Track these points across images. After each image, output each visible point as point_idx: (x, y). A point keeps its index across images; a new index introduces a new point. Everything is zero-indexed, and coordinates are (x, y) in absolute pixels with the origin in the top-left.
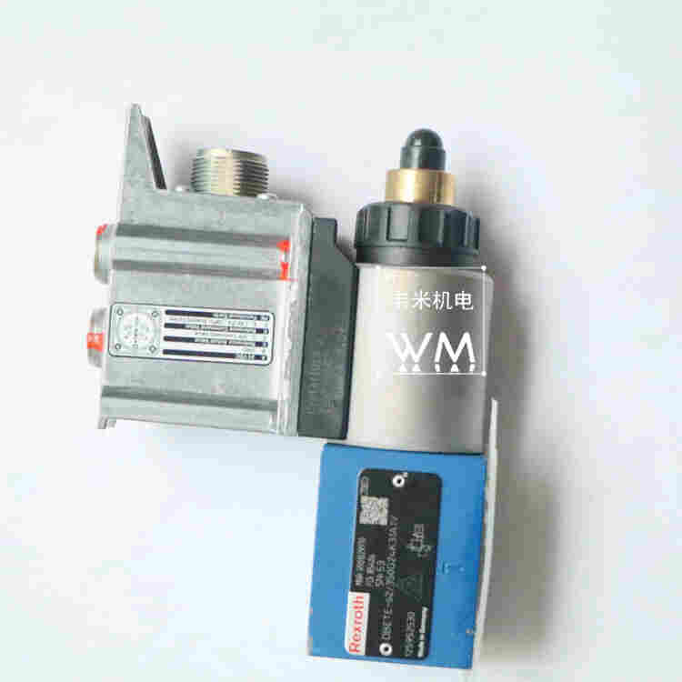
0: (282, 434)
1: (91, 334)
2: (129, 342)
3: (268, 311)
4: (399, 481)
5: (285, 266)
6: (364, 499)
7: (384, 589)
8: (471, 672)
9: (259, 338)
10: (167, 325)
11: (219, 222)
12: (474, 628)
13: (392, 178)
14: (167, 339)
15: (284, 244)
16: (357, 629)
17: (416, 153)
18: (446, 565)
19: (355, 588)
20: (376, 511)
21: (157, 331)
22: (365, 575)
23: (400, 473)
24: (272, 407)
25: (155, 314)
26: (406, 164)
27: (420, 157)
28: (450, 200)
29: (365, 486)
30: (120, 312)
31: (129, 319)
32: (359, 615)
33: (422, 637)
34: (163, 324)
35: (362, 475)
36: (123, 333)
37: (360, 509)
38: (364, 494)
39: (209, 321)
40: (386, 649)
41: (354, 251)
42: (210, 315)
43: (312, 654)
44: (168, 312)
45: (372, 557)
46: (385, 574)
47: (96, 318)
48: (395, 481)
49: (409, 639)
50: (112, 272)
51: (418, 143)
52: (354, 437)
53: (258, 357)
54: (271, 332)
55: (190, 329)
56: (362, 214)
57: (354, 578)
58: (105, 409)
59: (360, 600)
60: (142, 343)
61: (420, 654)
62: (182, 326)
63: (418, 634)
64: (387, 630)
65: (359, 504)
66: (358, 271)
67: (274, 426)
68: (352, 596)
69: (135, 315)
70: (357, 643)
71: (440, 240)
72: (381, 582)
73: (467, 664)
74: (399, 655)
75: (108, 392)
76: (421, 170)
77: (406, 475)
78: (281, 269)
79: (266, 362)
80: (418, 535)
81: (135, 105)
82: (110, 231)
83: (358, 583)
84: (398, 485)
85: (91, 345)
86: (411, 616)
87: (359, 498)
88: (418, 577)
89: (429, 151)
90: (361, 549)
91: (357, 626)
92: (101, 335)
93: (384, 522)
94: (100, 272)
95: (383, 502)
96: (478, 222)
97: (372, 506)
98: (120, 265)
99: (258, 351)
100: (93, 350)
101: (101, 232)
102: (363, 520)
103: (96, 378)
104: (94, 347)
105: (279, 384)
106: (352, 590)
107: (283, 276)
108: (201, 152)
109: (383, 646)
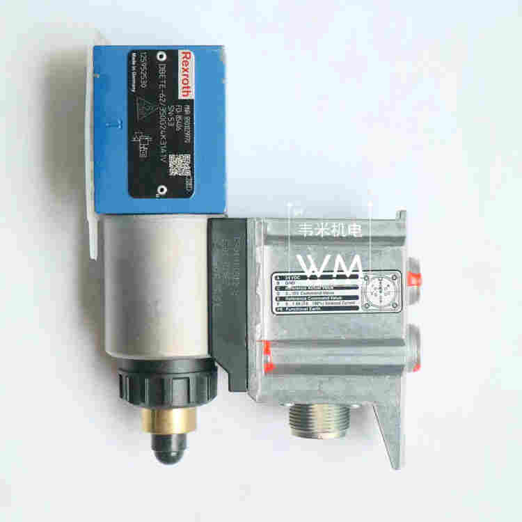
0: (258, 219)
1: (418, 285)
2: (385, 282)
3: (278, 315)
4: (162, 190)
5: (267, 352)
6: (188, 173)
7: (167, 104)
8: (93, 45)
9: (283, 294)
10: (356, 298)
11: (321, 382)
12: (94, 78)
13: (192, 424)
14: (356, 288)
15: (269, 368)
16: (186, 70)
17: (174, 446)
18: (120, 127)
19: (191, 102)
20: (178, 165)
21: (364, 292)
22: (183, 114)
23: (161, 197)
24: (269, 239)
25: (367, 306)
26: (182, 438)
27: (170, 443)
28: (144, 413)
29: (188, 184)
30: (395, 305)
31: (387, 300)
32: (185, 82)
33: (134, 68)
34: (360, 298)
35: (192, 192)
36: (392, 288)
37: (191, 165)
38: (189, 177)
39: (323, 303)
40: (161, 56)
41: (216, 364)
42: (323, 308)
43: (219, 47)
44: (357, 308)
45: (178, 128)
46: (168, 116)
47: (415, 297)
48: (166, 190)
49: (144, 66)
50: (404, 337)
51: (173, 454)
52: (202, 221)
53: (282, 278)
54: (274, 299)
55: (338, 296)
56: (213, 394)
57: (192, 110)
58: (401, 227)
59: (186, 94)
60: (376, 283)
61: (134, 55)
62: (345, 298)
63: (138, 70)
64: (162, 71)
65: (192, 170)
66: (209, 352)
67: (266, 225)
68: (192, 96)
69: (382, 304)
70: (185, 59)
71: (147, 381)
72: (170, 109)
73: (97, 49)
74: (151, 53)
75: (401, 240)
76: (168, 433)
77: (157, 196)
78: (272, 349)
79: (274, 275)
80: (143, 148)
81: (396, 469)
82: (410, 368)
83: (187, 108)
84: (163, 187)
85: (418, 276)
86: (144, 84)
87: (193, 175)
88: (141, 116)
89: (165, 449)
90: (188, 134)
91: (186, 73)
92: (410, 284)
93: (171, 157)
94: (414, 333)
95: (173, 172)
96: (121, 396)
97: (181, 169)
98: (398, 342)
99: (282, 283)
100: (415, 272)
101: (416, 366)
102: (188, 156)
103: (411, 250)
104: (415, 275)
105: (264, 259)
106: (193, 100)
107: (267, 343)
108: (343, 435)
109: (164, 58)
